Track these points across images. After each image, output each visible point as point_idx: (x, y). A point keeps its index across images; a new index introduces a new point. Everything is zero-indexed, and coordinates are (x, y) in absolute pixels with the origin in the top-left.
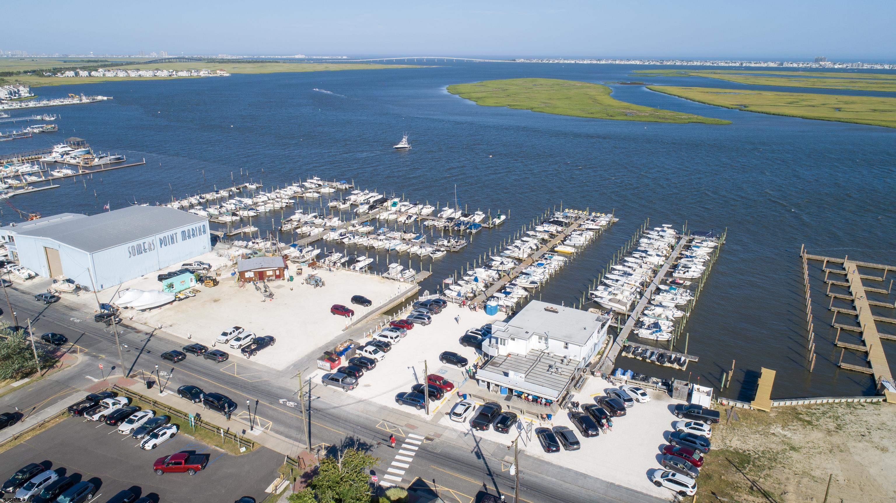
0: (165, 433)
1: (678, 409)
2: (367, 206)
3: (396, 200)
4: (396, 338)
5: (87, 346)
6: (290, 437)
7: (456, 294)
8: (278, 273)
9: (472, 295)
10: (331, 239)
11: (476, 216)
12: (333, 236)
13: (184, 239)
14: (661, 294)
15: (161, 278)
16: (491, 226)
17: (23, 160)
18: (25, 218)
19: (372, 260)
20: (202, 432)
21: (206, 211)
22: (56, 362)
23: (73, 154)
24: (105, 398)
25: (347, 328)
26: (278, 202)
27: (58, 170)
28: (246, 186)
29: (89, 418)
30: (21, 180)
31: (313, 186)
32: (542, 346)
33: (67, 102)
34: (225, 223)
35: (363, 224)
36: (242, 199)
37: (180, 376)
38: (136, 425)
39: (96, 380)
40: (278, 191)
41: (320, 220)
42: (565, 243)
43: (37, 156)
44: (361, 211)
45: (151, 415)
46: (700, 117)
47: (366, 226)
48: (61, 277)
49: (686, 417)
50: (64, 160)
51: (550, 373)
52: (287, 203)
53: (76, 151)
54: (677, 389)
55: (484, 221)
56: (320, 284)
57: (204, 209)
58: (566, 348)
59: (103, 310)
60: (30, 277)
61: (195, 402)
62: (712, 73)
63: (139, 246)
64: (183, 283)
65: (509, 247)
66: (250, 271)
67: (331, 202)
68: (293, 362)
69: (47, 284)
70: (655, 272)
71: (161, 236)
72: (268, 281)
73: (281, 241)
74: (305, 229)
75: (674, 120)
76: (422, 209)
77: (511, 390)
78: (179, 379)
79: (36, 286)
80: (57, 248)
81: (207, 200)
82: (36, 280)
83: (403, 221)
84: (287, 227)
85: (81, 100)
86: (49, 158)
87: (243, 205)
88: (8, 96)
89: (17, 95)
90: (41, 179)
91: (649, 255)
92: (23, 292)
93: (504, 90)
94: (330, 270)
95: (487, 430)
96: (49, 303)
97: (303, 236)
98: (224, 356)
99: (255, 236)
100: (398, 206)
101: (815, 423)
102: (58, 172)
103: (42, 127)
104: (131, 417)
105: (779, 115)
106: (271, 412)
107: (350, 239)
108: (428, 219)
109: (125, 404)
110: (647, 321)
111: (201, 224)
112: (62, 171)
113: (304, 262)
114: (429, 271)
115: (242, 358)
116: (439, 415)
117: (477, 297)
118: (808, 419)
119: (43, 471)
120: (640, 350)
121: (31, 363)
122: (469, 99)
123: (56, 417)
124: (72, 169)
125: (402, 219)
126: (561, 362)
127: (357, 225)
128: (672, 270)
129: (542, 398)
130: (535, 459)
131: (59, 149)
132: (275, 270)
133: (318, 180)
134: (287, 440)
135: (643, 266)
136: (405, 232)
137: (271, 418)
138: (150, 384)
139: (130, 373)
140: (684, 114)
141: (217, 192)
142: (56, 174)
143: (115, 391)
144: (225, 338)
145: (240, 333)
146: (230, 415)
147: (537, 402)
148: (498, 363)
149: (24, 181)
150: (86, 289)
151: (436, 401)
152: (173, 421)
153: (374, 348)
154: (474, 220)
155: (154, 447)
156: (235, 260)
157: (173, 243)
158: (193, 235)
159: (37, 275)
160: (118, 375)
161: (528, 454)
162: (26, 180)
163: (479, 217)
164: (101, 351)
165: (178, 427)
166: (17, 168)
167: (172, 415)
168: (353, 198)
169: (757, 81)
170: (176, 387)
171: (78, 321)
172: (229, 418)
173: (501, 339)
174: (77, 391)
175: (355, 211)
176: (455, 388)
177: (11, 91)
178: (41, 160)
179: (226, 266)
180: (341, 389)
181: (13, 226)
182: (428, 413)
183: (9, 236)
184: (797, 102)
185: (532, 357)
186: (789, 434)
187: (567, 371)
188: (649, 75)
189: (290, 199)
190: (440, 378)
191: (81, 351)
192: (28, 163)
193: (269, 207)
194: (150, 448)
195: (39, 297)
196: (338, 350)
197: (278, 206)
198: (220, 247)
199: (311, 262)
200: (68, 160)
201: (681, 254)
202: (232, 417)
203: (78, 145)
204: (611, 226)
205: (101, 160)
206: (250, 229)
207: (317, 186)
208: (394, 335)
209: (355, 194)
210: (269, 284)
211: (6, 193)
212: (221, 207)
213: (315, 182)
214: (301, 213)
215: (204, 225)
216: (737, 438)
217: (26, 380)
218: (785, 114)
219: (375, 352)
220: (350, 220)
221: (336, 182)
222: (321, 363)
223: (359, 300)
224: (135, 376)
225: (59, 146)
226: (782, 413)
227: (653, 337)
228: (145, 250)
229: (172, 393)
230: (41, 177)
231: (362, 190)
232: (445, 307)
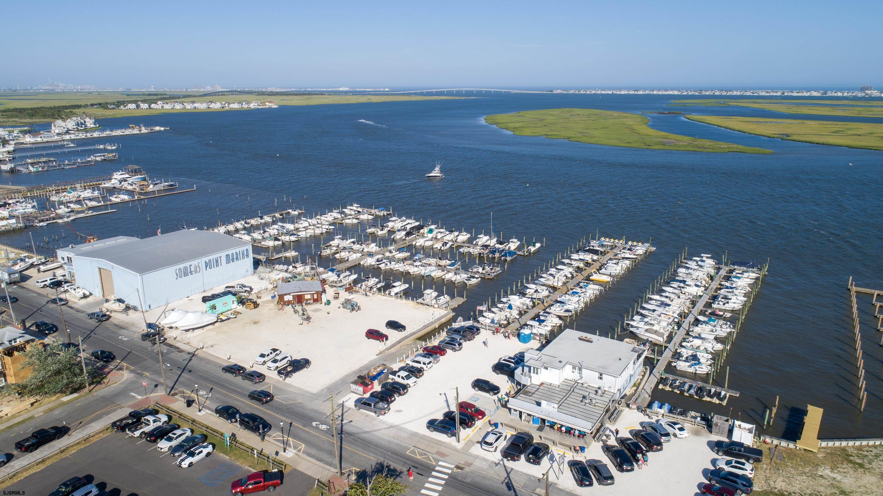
0: (201, 452)
1: (717, 446)
2: (404, 233)
3: (433, 227)
4: (428, 364)
5: (132, 364)
6: (321, 460)
7: (490, 321)
8: (315, 297)
9: (505, 322)
10: (368, 264)
11: (511, 244)
12: (370, 261)
13: (228, 262)
14: (699, 325)
15: (205, 300)
16: (526, 254)
17: (85, 186)
18: (83, 240)
19: (407, 286)
20: (237, 452)
21: (250, 236)
22: (103, 378)
23: (130, 181)
24: (147, 415)
25: (381, 353)
26: (318, 227)
27: (116, 196)
28: (289, 212)
29: (131, 434)
30: (82, 205)
31: (353, 213)
32: (576, 376)
33: (128, 132)
34: (268, 248)
35: (400, 250)
36: (285, 225)
37: (218, 396)
38: (174, 443)
39: (139, 397)
40: (318, 217)
41: (359, 246)
42: (600, 271)
43: (97, 183)
44: (398, 237)
45: (188, 433)
46: (740, 147)
47: (402, 252)
48: (113, 297)
49: (726, 455)
50: (122, 187)
51: (584, 404)
52: (327, 229)
53: (134, 178)
54: (716, 425)
55: (519, 248)
56: (356, 308)
57: (249, 234)
58: (601, 378)
59: (149, 330)
60: (85, 296)
61: (232, 422)
62: (752, 102)
63: (186, 268)
64: (225, 305)
65: (544, 275)
66: (289, 294)
67: (369, 228)
68: (328, 385)
69: (99, 303)
70: (694, 303)
71: (207, 259)
72: (306, 304)
73: (320, 265)
74: (344, 255)
75: (713, 149)
76: (458, 236)
77: (543, 421)
78: (217, 399)
79: (90, 305)
80: (110, 269)
81: (252, 225)
82: (90, 300)
83: (439, 248)
84: (326, 252)
85: (140, 131)
86: (108, 185)
87: (285, 230)
88: (75, 127)
89: (83, 126)
90: (100, 204)
91: (688, 285)
92: (78, 311)
93: (541, 120)
94: (366, 295)
95: (518, 460)
96: (100, 321)
97: (342, 261)
98: (261, 376)
99: (295, 260)
100: (434, 233)
101: (867, 466)
102: (116, 197)
103: (104, 156)
104: (170, 435)
105: (823, 144)
106: (304, 435)
107: (387, 264)
108: (463, 246)
109: (165, 422)
110: (685, 353)
111: (245, 248)
112: (119, 196)
113: (341, 287)
114: (463, 297)
115: (278, 380)
116: (470, 443)
117: (511, 325)
118: (859, 461)
119: (84, 485)
120: (677, 383)
121: (80, 379)
122: (507, 129)
123: (100, 432)
124: (128, 195)
125: (438, 245)
126: (595, 393)
127: (394, 251)
128: (712, 301)
129: (575, 429)
130: (567, 493)
131: (118, 176)
132: (313, 294)
133: (358, 207)
134: (318, 463)
135: (681, 297)
136: (440, 259)
137: (303, 441)
138: (190, 403)
139: (172, 391)
140: (723, 143)
141: (262, 218)
142: (114, 199)
143: (157, 408)
144: (262, 359)
145: (277, 355)
146: (264, 436)
147: (570, 434)
148: (530, 392)
149: (85, 205)
150: (135, 309)
151: (467, 429)
152: (209, 440)
153: (407, 373)
154: (509, 248)
155: (191, 464)
156: (275, 283)
157: (217, 266)
158: (237, 258)
159: (91, 294)
160: (160, 393)
161: (560, 487)
162: (87, 205)
163: (514, 244)
164: (146, 369)
165: (214, 447)
166: (79, 193)
167: (208, 434)
168: (390, 224)
169: (799, 110)
170: (214, 407)
171: (126, 339)
172: (263, 439)
173: (534, 368)
174: (121, 408)
175: (392, 237)
176: (486, 417)
177: (78, 123)
178: (101, 186)
179: (267, 289)
180: (373, 414)
181: (72, 247)
182: (459, 441)
183: (68, 257)
184: (843, 131)
185: (565, 387)
186: (838, 477)
187: (602, 402)
188: (687, 105)
189: (330, 225)
190: (472, 406)
191: (127, 368)
192: (89, 188)
193: (310, 232)
194: (186, 466)
195: (92, 315)
196: (371, 374)
197: (318, 231)
198: (262, 270)
199: (348, 286)
200: (125, 186)
201: (720, 284)
202: (266, 438)
203: (136, 172)
204: (648, 255)
205: (156, 186)
206: (291, 254)
207: (357, 212)
208: (427, 360)
209: (392, 221)
210: (307, 308)
211: (68, 217)
212: (265, 232)
213: (355, 208)
214: (340, 238)
215: (247, 250)
216: (781, 479)
217: (75, 395)
218: (829, 143)
219: (408, 377)
220: (387, 246)
221: (375, 208)
222: (354, 387)
223: (394, 325)
224: (175, 394)
225: (118, 173)
226: (831, 454)
227: (691, 370)
228: (191, 272)
229: (210, 412)
230: (100, 202)
231: (400, 217)
232: (478, 334)
